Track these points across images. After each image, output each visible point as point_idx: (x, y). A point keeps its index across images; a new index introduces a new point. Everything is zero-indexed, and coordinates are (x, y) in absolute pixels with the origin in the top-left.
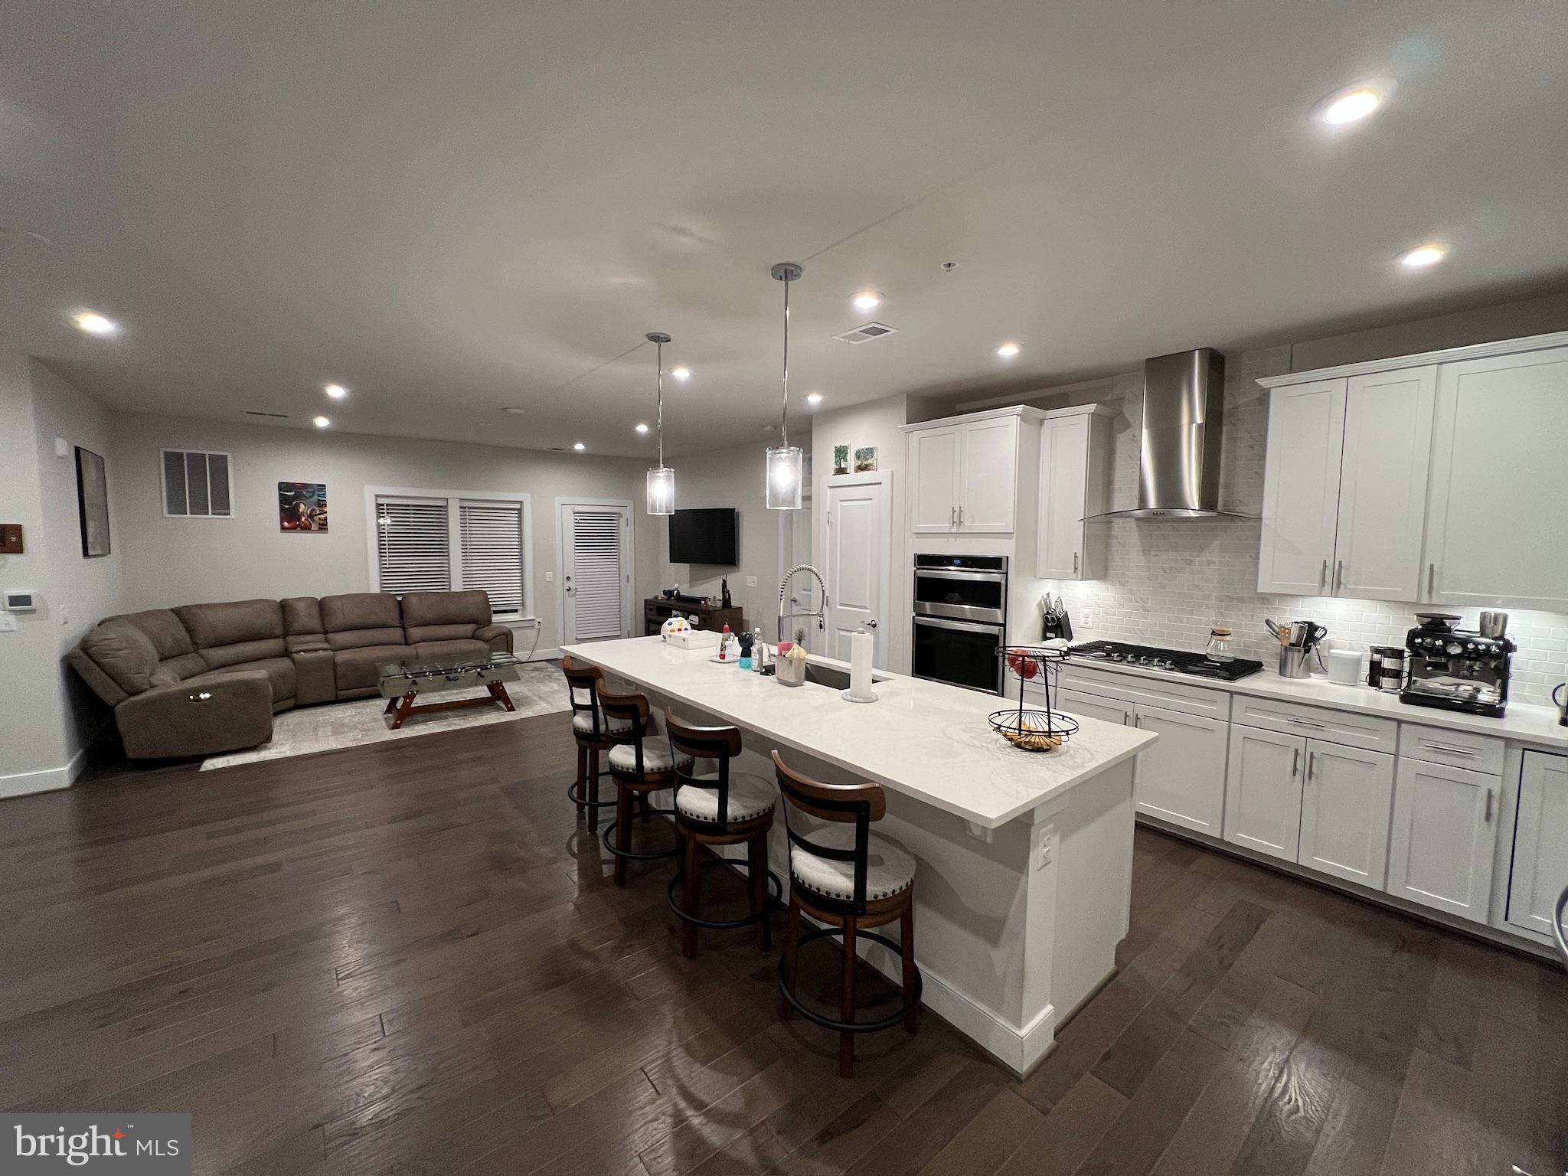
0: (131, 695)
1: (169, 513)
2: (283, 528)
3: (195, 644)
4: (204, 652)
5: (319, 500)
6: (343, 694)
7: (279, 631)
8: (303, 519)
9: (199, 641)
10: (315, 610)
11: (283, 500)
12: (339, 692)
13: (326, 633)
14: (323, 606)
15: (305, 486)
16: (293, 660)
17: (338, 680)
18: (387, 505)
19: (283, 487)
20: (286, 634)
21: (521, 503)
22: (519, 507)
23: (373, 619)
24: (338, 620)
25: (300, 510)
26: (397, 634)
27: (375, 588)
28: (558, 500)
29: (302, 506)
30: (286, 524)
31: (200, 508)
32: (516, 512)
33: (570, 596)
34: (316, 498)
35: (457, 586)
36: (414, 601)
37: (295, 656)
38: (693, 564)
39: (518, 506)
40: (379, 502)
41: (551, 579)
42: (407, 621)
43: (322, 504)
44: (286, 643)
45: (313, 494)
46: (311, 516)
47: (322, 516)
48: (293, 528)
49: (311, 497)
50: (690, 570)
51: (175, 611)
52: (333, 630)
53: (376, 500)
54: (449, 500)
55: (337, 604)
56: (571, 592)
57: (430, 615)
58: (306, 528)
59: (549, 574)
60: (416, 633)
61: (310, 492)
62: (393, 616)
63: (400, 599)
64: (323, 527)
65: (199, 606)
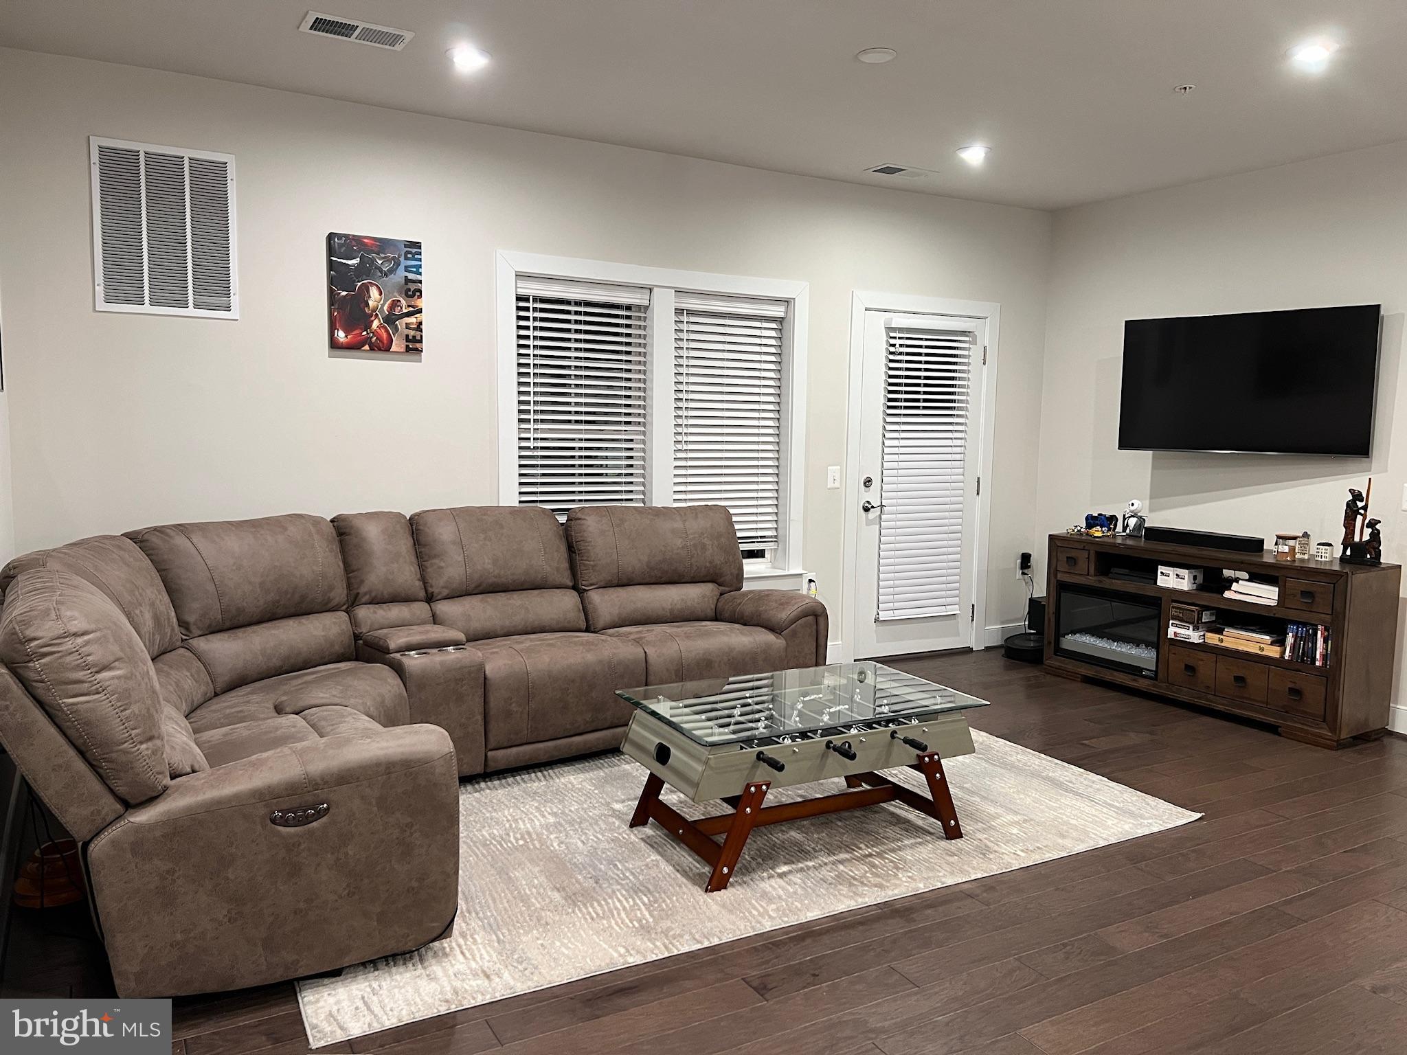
0: (129, 805)
1: (108, 301)
2: (334, 345)
3: (183, 624)
4: (201, 644)
5: (407, 280)
6: (501, 757)
7: (339, 593)
8: (375, 324)
9: (191, 618)
10: (404, 544)
11: (338, 277)
12: (490, 754)
13: (430, 599)
14: (418, 533)
15: (383, 245)
16: (398, 669)
17: (493, 726)
18: (535, 300)
19: (337, 245)
20: (352, 603)
21: (787, 302)
22: (782, 315)
23: (519, 568)
24: (451, 570)
25: (371, 303)
26: (563, 603)
27: (509, 497)
28: (866, 297)
29: (374, 292)
30: (341, 335)
31: (168, 293)
32: (774, 325)
33: (869, 523)
34: (401, 273)
35: (663, 494)
36: (591, 526)
38: (1162, 453)
39: (779, 311)
40: (522, 292)
41: (837, 484)
42: (589, 576)
43: (412, 290)
44: (354, 621)
45: (398, 264)
46: (390, 320)
47: (412, 320)
48: (353, 347)
49: (392, 271)
50: (1154, 467)
51: (137, 538)
52: (445, 592)
53: (516, 291)
54: (655, 290)
55: (444, 533)
56: (873, 514)
57: (634, 560)
58: (381, 347)
59: (834, 471)
60: (606, 603)
61: (387, 260)
62: (552, 562)
63: (562, 519)
64: (413, 346)
65: (182, 528)
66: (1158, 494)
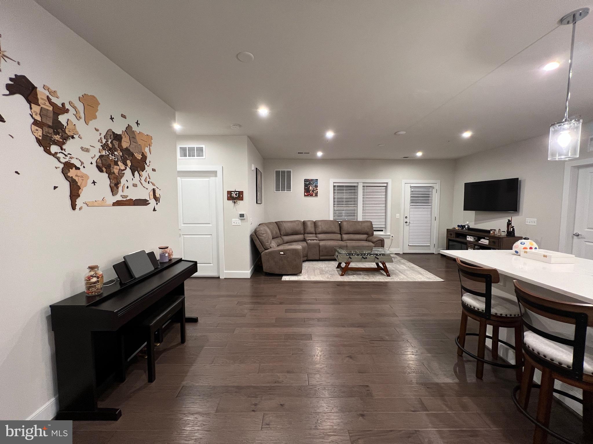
0: (266, 250)
1: (276, 191)
2: (305, 195)
3: (280, 234)
4: (283, 237)
5: (316, 185)
6: (322, 258)
7: (302, 232)
8: (311, 192)
9: (282, 233)
10: (313, 225)
11: (306, 185)
12: (320, 257)
13: (316, 234)
14: (315, 224)
15: (312, 180)
16: (307, 243)
17: (320, 252)
18: (337, 186)
19: (306, 181)
20: (304, 233)
21: (387, 183)
22: (386, 185)
23: (330, 230)
24: (320, 230)
25: (310, 189)
26: (339, 236)
27: (331, 219)
28: (404, 181)
29: (311, 187)
30: (306, 194)
31: (283, 190)
32: (385, 188)
33: (407, 225)
34: (315, 184)
35: (360, 219)
36: (345, 223)
37: (308, 241)
39: (385, 185)
40: (334, 185)
41: (399, 217)
42: (343, 232)
43: (316, 186)
44: (304, 236)
45: (314, 183)
46: (313, 191)
47: (316, 191)
48: (308, 195)
49: (313, 184)
50: (475, 215)
51: (276, 222)
52: (318, 233)
53: (333, 184)
54: (359, 183)
55: (320, 224)
56: (407, 224)
57: (351, 230)
58: (312, 195)
59: (398, 215)
60: (345, 236)
61: (313, 182)
62: (337, 229)
63: (340, 223)
64: (316, 195)
65: (282, 222)
66: (476, 221)
